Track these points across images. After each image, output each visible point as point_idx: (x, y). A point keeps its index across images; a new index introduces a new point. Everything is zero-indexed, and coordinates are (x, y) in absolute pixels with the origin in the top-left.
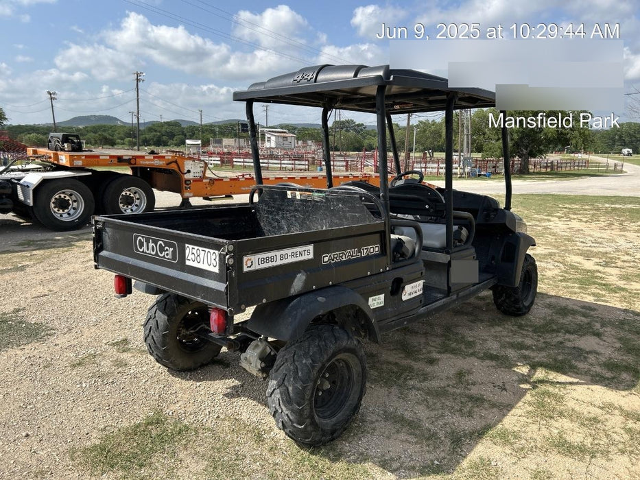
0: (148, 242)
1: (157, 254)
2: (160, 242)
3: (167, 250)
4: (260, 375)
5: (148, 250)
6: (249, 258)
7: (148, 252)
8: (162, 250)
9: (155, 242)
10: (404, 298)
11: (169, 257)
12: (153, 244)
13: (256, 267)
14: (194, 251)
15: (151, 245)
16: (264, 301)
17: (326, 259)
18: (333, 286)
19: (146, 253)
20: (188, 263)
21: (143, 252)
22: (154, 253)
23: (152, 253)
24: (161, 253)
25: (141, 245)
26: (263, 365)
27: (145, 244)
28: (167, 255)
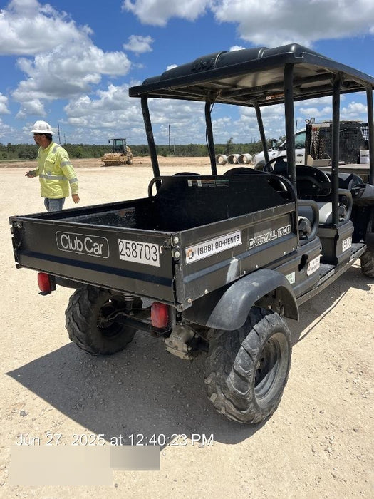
0: (73, 238)
1: (84, 251)
2: (88, 238)
3: (96, 246)
4: (187, 358)
5: (74, 247)
6: (190, 249)
7: (74, 249)
8: (90, 245)
9: (82, 239)
10: (309, 273)
11: (99, 252)
12: (79, 241)
13: (197, 257)
14: (129, 246)
15: (77, 241)
16: (206, 292)
17: (251, 243)
18: (259, 269)
19: (72, 250)
20: (122, 258)
21: (68, 249)
22: (81, 250)
23: (78, 249)
24: (90, 250)
25: (66, 242)
26: (190, 349)
27: (70, 241)
28: (97, 251)
